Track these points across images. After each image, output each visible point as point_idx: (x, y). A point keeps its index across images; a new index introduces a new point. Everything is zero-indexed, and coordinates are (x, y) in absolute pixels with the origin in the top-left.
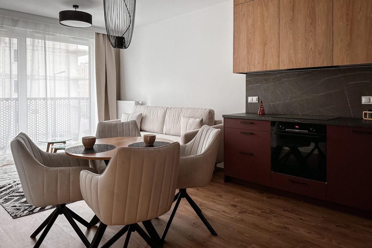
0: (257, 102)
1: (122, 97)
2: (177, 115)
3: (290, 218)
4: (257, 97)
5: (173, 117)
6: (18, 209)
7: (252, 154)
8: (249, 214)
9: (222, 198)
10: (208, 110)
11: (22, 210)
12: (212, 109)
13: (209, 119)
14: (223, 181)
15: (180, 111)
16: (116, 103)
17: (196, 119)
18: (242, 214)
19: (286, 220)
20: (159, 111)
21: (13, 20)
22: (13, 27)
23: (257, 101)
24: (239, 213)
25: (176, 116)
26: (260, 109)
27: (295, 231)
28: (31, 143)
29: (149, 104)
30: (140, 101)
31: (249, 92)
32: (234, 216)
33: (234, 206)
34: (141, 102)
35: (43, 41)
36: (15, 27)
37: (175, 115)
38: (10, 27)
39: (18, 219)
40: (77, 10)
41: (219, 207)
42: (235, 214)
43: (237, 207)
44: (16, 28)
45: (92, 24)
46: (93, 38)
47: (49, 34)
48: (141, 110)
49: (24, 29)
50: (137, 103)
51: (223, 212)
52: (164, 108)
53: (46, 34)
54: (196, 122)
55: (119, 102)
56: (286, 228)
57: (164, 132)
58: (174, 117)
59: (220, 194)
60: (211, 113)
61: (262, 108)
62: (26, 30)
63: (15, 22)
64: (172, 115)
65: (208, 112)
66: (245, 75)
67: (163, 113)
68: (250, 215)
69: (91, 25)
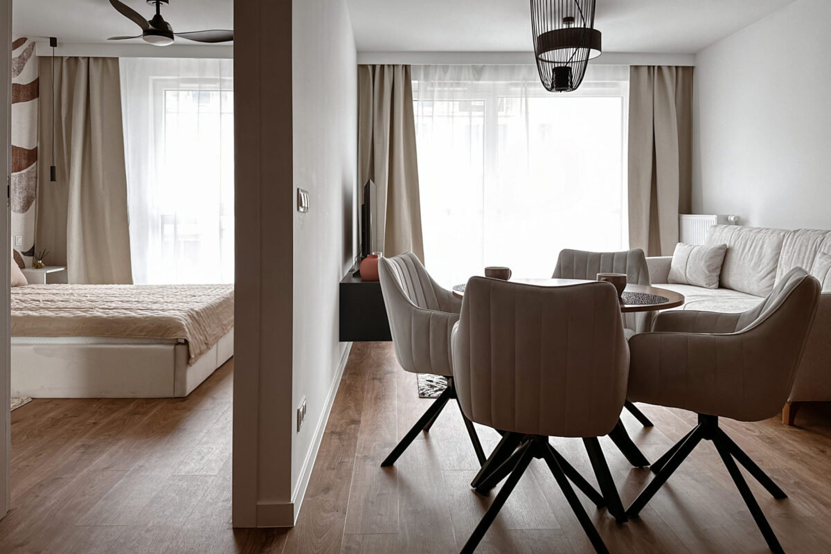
1: (693, 209)
2: (809, 249)
5: (799, 255)
6: (432, 387)
11: (435, 389)
15: (819, 240)
16: (677, 220)
20: (767, 240)
21: (474, 68)
22: (475, 82)
25: (808, 253)
28: (419, 271)
29: (755, 222)
30: (733, 215)
34: (732, 219)
35: (524, 99)
36: (478, 80)
37: (803, 249)
38: (470, 82)
39: (424, 399)
40: (572, 26)
44: (480, 82)
45: (600, 50)
46: (625, 80)
48: (725, 236)
49: (491, 82)
50: (724, 220)
52: (780, 233)
53: (530, 85)
55: (686, 218)
58: (801, 257)
62: (496, 82)
63: (478, 72)
64: (797, 251)
67: (775, 244)
69: (599, 53)
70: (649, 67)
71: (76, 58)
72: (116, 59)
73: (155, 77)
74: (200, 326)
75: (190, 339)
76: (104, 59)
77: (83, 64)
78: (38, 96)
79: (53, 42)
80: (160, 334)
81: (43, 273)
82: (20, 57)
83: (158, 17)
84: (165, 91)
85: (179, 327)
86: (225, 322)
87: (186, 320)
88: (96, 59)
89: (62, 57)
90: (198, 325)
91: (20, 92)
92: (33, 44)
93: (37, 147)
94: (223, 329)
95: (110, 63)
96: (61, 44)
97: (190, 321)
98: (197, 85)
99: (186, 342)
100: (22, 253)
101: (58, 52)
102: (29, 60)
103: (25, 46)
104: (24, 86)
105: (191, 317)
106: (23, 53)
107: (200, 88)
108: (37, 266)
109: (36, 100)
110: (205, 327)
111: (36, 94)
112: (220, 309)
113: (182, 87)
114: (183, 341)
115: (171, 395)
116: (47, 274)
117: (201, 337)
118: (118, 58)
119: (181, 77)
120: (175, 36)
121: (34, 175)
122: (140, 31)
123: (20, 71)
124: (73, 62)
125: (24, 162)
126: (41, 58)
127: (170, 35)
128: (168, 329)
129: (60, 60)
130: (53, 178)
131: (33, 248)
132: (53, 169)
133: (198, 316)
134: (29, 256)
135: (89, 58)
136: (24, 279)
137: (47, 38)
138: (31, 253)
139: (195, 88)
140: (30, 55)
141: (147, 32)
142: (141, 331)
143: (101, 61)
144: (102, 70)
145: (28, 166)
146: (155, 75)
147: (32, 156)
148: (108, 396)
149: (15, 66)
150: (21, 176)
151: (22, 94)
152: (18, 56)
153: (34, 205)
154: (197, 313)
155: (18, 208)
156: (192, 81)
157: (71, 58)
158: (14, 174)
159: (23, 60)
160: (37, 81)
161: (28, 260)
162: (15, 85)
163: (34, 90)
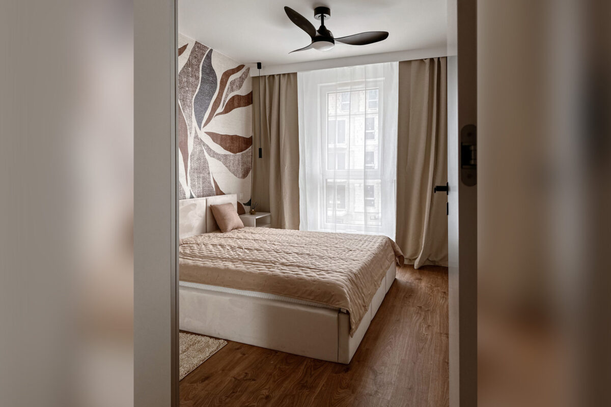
71: (273, 76)
72: (295, 74)
73: (321, 85)
74: (358, 289)
75: (351, 310)
76: (289, 74)
77: (277, 78)
78: (252, 103)
79: (259, 65)
80: (325, 300)
81: (253, 219)
82: (240, 77)
83: (323, 27)
84: (328, 94)
85: (342, 296)
86: (376, 278)
87: (347, 286)
88: (284, 75)
89: (265, 76)
90: (356, 289)
91: (240, 100)
92: (248, 69)
93: (252, 136)
94: (375, 286)
95: (292, 76)
96: (264, 67)
97: (350, 286)
98: (349, 87)
99: (348, 313)
100: (244, 204)
101: (262, 72)
102: (246, 80)
103: (244, 70)
104: (243, 96)
105: (351, 281)
106: (242, 75)
107: (351, 89)
108: (252, 213)
109: (251, 106)
110: (362, 289)
111: (251, 102)
112: (372, 266)
113: (339, 90)
114: (345, 311)
115: (336, 360)
116: (256, 219)
117: (360, 301)
118: (296, 73)
119: (338, 82)
121: (251, 154)
123: (240, 86)
124: (271, 78)
125: (244, 146)
126: (253, 78)
127: (331, 40)
128: (333, 296)
129: (264, 78)
130: (260, 156)
131: (250, 200)
132: (260, 150)
133: (356, 279)
134: (248, 205)
135: (280, 75)
136: (241, 223)
137: (255, 63)
138: (249, 204)
139: (347, 89)
140: (247, 76)
141: (315, 39)
142: (310, 295)
143: (286, 75)
144: (287, 82)
145: (246, 148)
146: (321, 83)
147: (248, 142)
148: (284, 350)
149: (237, 83)
150: (242, 155)
151: (242, 102)
152: (239, 77)
153: (250, 174)
154: (355, 275)
155: (241, 176)
156: (346, 84)
157: (270, 76)
158: (238, 154)
159: (242, 79)
160: (251, 94)
161: (247, 208)
162: (238, 96)
163: (248, 100)
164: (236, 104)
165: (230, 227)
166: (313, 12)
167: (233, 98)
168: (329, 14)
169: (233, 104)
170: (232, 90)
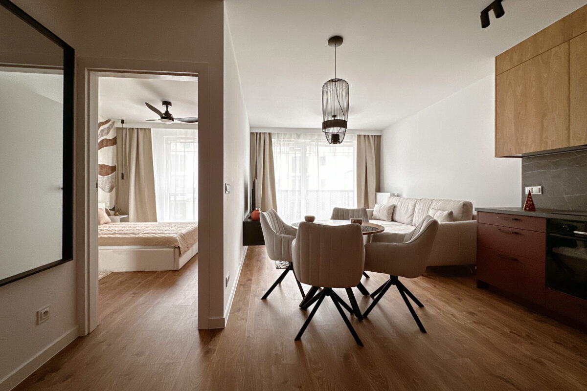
0: (541, 193)
1: (381, 190)
2: (426, 206)
3: (559, 354)
4: (540, 187)
5: (423, 209)
6: (281, 264)
7: (515, 260)
8: (488, 327)
9: (460, 302)
10: (462, 202)
11: (284, 266)
12: (469, 201)
13: (463, 212)
14: (475, 286)
15: (430, 203)
16: (375, 195)
17: (445, 211)
18: (476, 325)
19: (549, 354)
20: (410, 203)
21: (297, 134)
22: (297, 140)
23: (539, 192)
24: (473, 323)
25: (426, 208)
26: (527, 203)
27: (556, 372)
29: (405, 196)
30: (396, 193)
31: (527, 181)
32: (463, 323)
33: (472, 314)
35: (316, 147)
37: (424, 207)
38: (295, 140)
39: (279, 269)
40: (336, 119)
41: (450, 309)
42: (467, 321)
43: (475, 316)
44: (299, 140)
46: (355, 140)
47: (321, 141)
48: (394, 201)
49: (304, 140)
50: (393, 195)
51: (452, 315)
52: (415, 200)
53: (319, 141)
54: (444, 215)
55: (378, 194)
56: (540, 363)
57: (413, 224)
59: (461, 298)
60: (467, 206)
61: (531, 201)
62: (306, 140)
63: (299, 136)
64: (422, 207)
65: (462, 204)
66: (521, 159)
67: (413, 205)
68: (489, 329)
69: (347, 130)
70: (364, 135)
71: (133, 129)
72: (150, 129)
75: (180, 246)
76: (145, 129)
77: (136, 131)
78: (116, 144)
79: (123, 122)
80: (168, 244)
81: (118, 218)
83: (167, 112)
84: (171, 142)
85: (176, 241)
88: (141, 129)
89: (126, 128)
90: (184, 240)
92: (114, 122)
93: (116, 165)
94: (194, 241)
95: (147, 130)
96: (126, 123)
97: (180, 238)
99: (179, 247)
100: (110, 209)
101: (124, 126)
102: (112, 129)
103: (110, 123)
105: (181, 236)
106: (109, 126)
107: (185, 141)
108: (116, 215)
109: (115, 146)
110: (187, 241)
113: (178, 141)
114: (177, 247)
115: (173, 269)
116: (120, 219)
119: (177, 137)
120: (174, 120)
121: (114, 177)
122: (160, 117)
123: (108, 133)
124: (131, 130)
125: (110, 171)
126: (117, 128)
127: (172, 119)
128: (171, 241)
130: (123, 178)
131: (114, 207)
132: (122, 174)
135: (138, 128)
136: (110, 221)
137: (119, 119)
138: (113, 209)
139: (183, 141)
140: (112, 127)
141: (162, 118)
142: (160, 243)
143: (143, 130)
144: (144, 133)
145: (112, 173)
146: (166, 136)
147: (113, 169)
148: (145, 270)
149: (106, 131)
150: (108, 177)
151: (109, 143)
152: (107, 127)
153: (114, 189)
154: (184, 235)
155: (107, 190)
156: (182, 138)
157: (130, 128)
158: (105, 176)
159: (109, 129)
160: (116, 138)
161: (112, 212)
162: (106, 139)
163: (114, 142)
164: (104, 145)
165: (102, 222)
166: (162, 103)
167: (102, 141)
168: (171, 105)
169: (102, 144)
170: (102, 135)
